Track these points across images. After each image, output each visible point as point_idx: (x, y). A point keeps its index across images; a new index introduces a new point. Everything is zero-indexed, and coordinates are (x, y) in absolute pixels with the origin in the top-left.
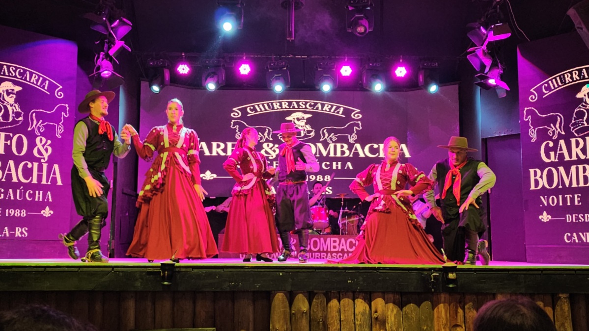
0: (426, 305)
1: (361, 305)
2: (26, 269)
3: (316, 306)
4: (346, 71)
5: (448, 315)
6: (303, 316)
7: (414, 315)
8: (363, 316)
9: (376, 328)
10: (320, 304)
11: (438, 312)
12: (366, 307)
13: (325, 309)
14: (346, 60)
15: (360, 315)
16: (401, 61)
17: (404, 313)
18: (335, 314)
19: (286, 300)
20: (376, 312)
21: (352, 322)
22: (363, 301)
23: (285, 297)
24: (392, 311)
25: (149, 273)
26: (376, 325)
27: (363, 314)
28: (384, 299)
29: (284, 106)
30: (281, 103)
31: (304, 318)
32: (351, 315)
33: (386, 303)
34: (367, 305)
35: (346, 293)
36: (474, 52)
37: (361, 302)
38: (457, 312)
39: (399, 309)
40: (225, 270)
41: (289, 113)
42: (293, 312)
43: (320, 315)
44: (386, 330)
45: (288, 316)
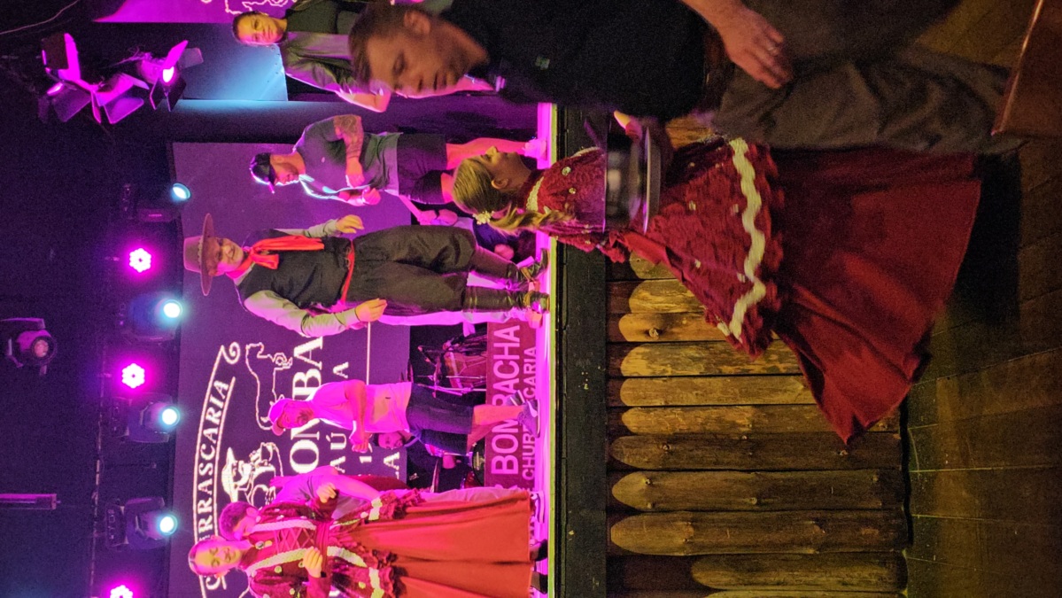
1: (633, 364)
3: (638, 457)
4: (133, 376)
6: (658, 486)
8: (656, 360)
9: (678, 333)
10: (631, 448)
12: (637, 354)
13: (642, 439)
14: (109, 375)
15: (653, 366)
16: (116, 259)
17: (649, 277)
18: (652, 418)
19: (626, 520)
20: (647, 333)
21: (669, 383)
22: (626, 358)
23: (619, 525)
24: (644, 299)
26: (672, 333)
27: (651, 359)
28: (620, 316)
29: (207, 509)
30: (201, 516)
31: (662, 483)
32: (655, 384)
33: (628, 311)
34: (632, 351)
35: (610, 395)
36: (102, 109)
37: (628, 362)
39: (640, 286)
41: (223, 498)
42: (649, 506)
43: (654, 449)
44: (682, 313)
45: (661, 517)
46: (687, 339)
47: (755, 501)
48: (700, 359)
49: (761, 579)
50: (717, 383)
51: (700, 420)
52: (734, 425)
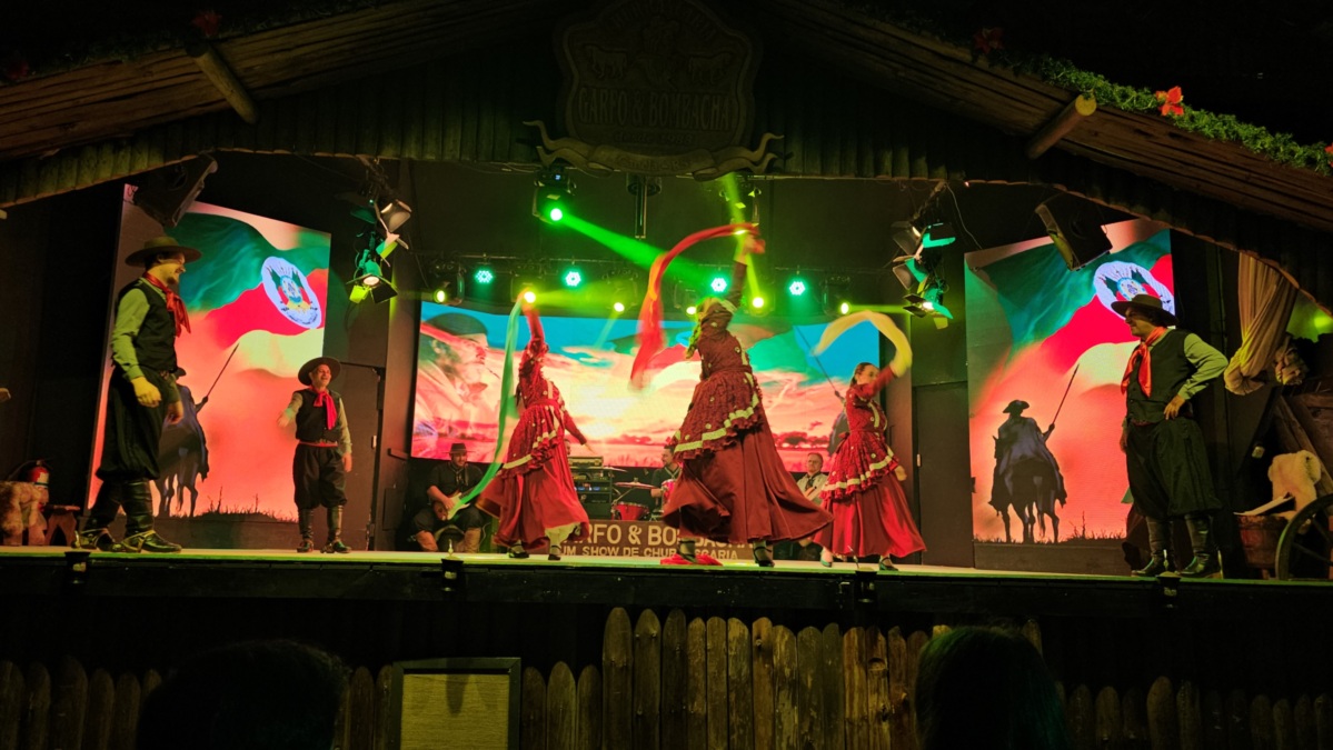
0: (832, 628)
1: (736, 628)
2: (242, 566)
3: (671, 628)
4: (719, 284)
5: (864, 645)
6: (651, 642)
7: (814, 643)
8: (739, 643)
9: (758, 661)
10: (678, 623)
11: (849, 637)
12: (743, 630)
13: (684, 631)
14: (719, 269)
15: (735, 641)
16: (798, 272)
17: (799, 640)
18: (697, 639)
19: (627, 617)
20: (759, 637)
21: (723, 652)
22: (740, 622)
23: (625, 614)
24: (783, 636)
25: (425, 574)
26: (758, 656)
27: (740, 640)
28: (771, 619)
31: (653, 645)
32: (722, 642)
33: (774, 624)
34: (746, 627)
35: (715, 610)
36: (902, 262)
37: (737, 623)
38: (874, 641)
39: (792, 634)
40: (537, 571)
42: (637, 635)
43: (677, 640)
44: (773, 665)
45: (629, 642)
46: (755, 667)
47: (640, 713)
48: (740, 676)
49: (583, 716)
50: (723, 688)
51: (696, 674)
52: (693, 700)
